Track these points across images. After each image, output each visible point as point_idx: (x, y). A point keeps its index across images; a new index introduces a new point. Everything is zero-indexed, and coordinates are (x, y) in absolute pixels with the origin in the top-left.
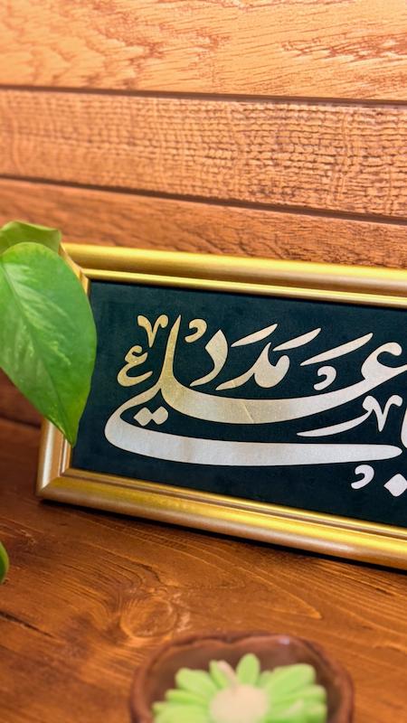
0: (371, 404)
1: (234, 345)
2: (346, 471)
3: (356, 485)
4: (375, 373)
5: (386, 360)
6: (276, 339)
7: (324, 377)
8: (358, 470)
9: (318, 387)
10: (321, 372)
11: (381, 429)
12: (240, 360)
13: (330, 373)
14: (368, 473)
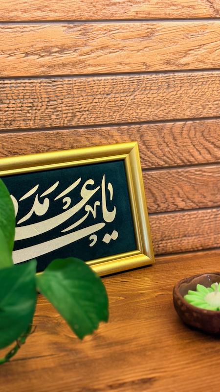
0: (88, 208)
1: (20, 200)
2: (86, 240)
3: (92, 245)
4: (86, 194)
5: (89, 187)
6: (40, 191)
7: (66, 203)
8: (91, 238)
9: (65, 208)
10: (64, 201)
11: (95, 217)
12: (26, 206)
13: (68, 200)
14: (95, 238)
